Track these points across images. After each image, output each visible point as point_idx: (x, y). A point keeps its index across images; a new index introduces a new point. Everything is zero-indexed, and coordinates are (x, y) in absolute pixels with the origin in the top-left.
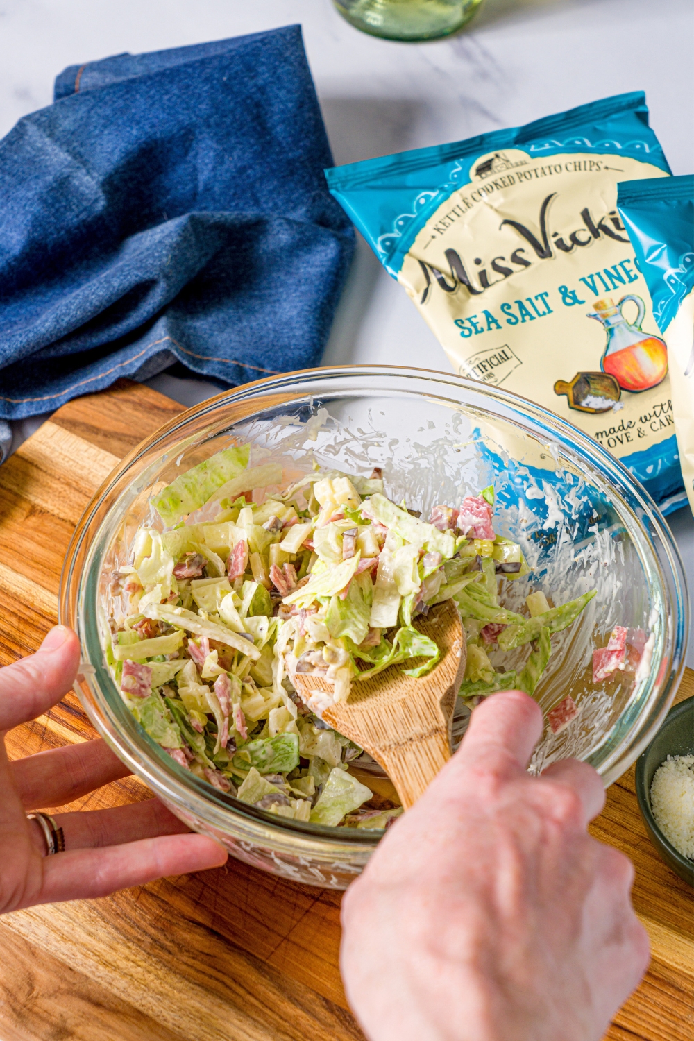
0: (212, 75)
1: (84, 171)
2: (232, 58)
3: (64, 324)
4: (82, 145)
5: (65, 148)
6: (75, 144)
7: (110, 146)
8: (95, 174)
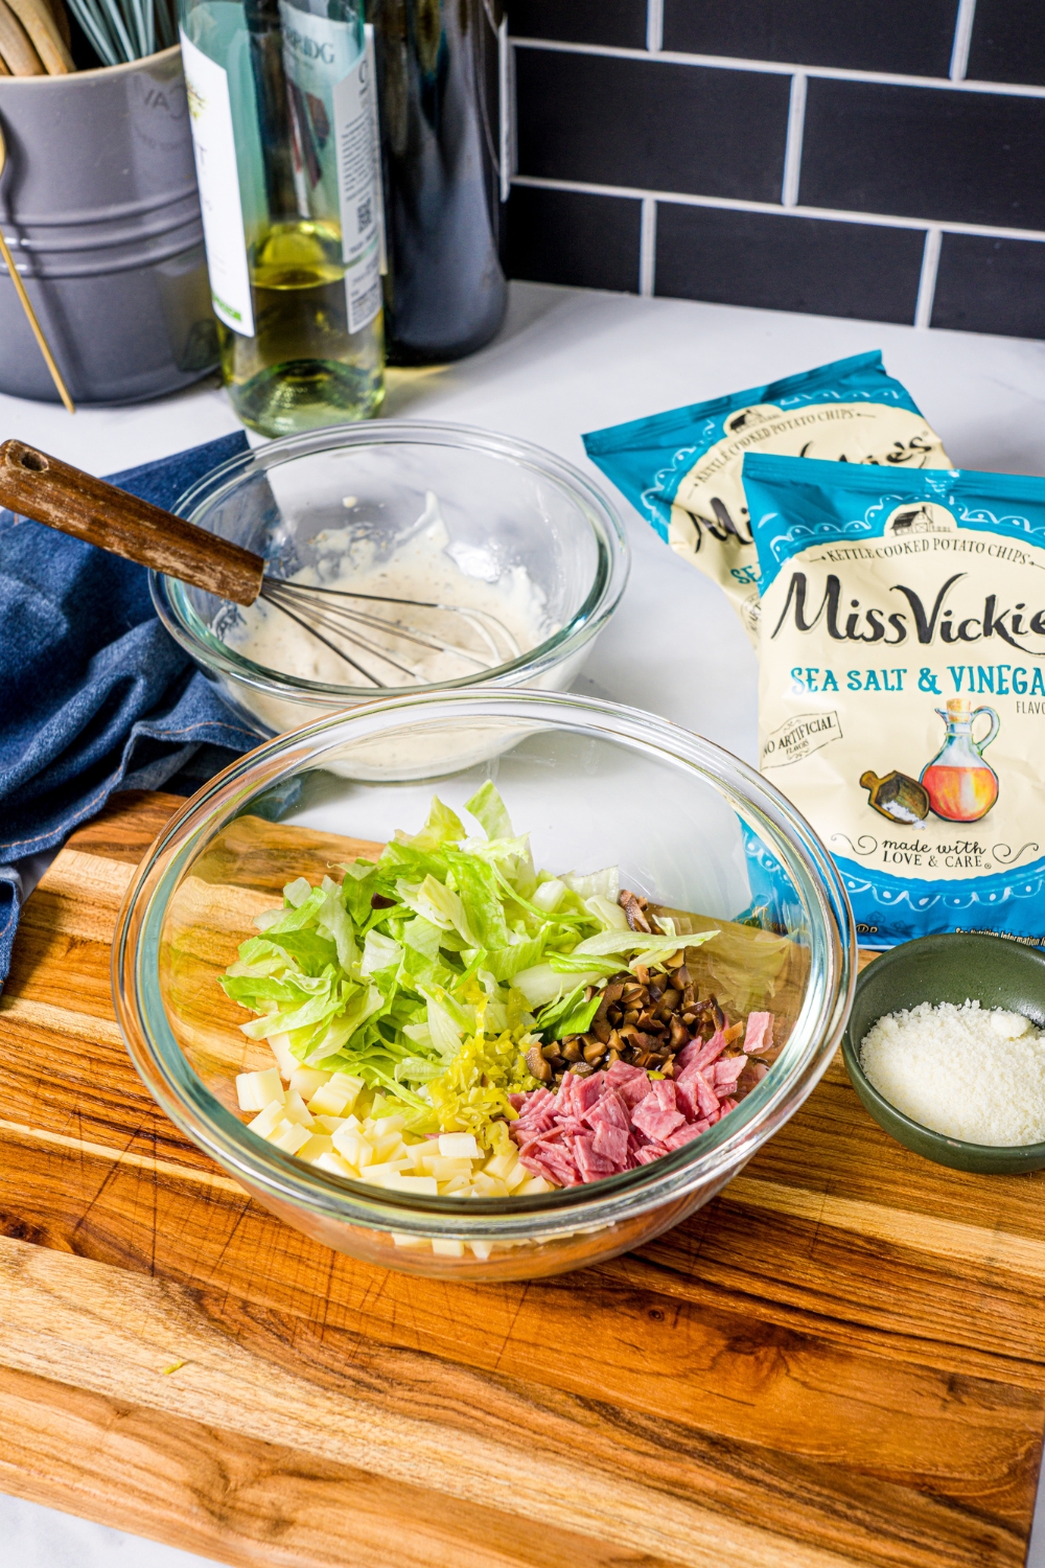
0: (160, 484)
1: (40, 595)
2: (179, 467)
3: (50, 746)
4: (32, 571)
5: (14, 576)
6: (25, 571)
7: (64, 566)
8: (53, 597)
